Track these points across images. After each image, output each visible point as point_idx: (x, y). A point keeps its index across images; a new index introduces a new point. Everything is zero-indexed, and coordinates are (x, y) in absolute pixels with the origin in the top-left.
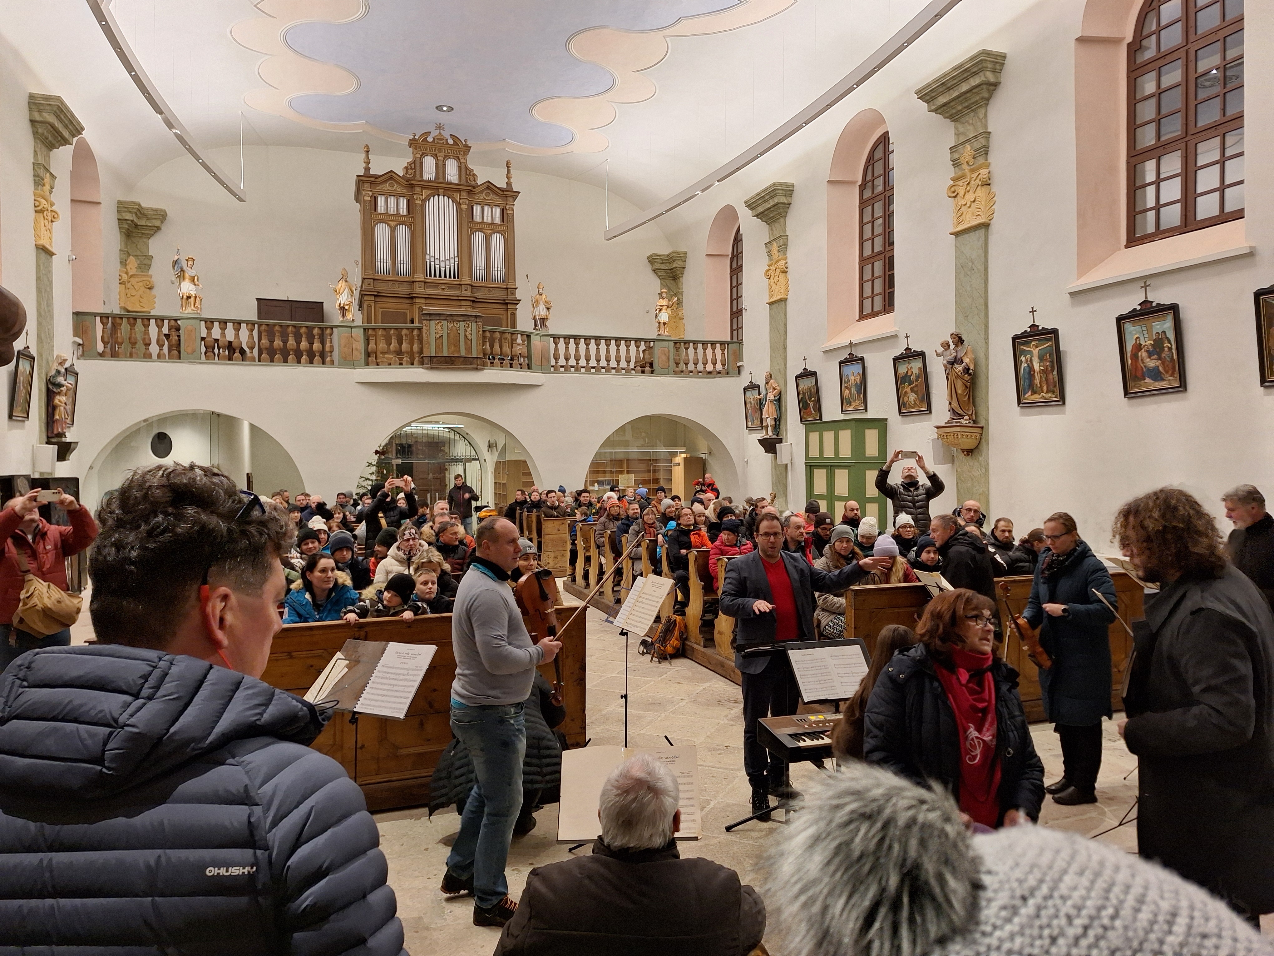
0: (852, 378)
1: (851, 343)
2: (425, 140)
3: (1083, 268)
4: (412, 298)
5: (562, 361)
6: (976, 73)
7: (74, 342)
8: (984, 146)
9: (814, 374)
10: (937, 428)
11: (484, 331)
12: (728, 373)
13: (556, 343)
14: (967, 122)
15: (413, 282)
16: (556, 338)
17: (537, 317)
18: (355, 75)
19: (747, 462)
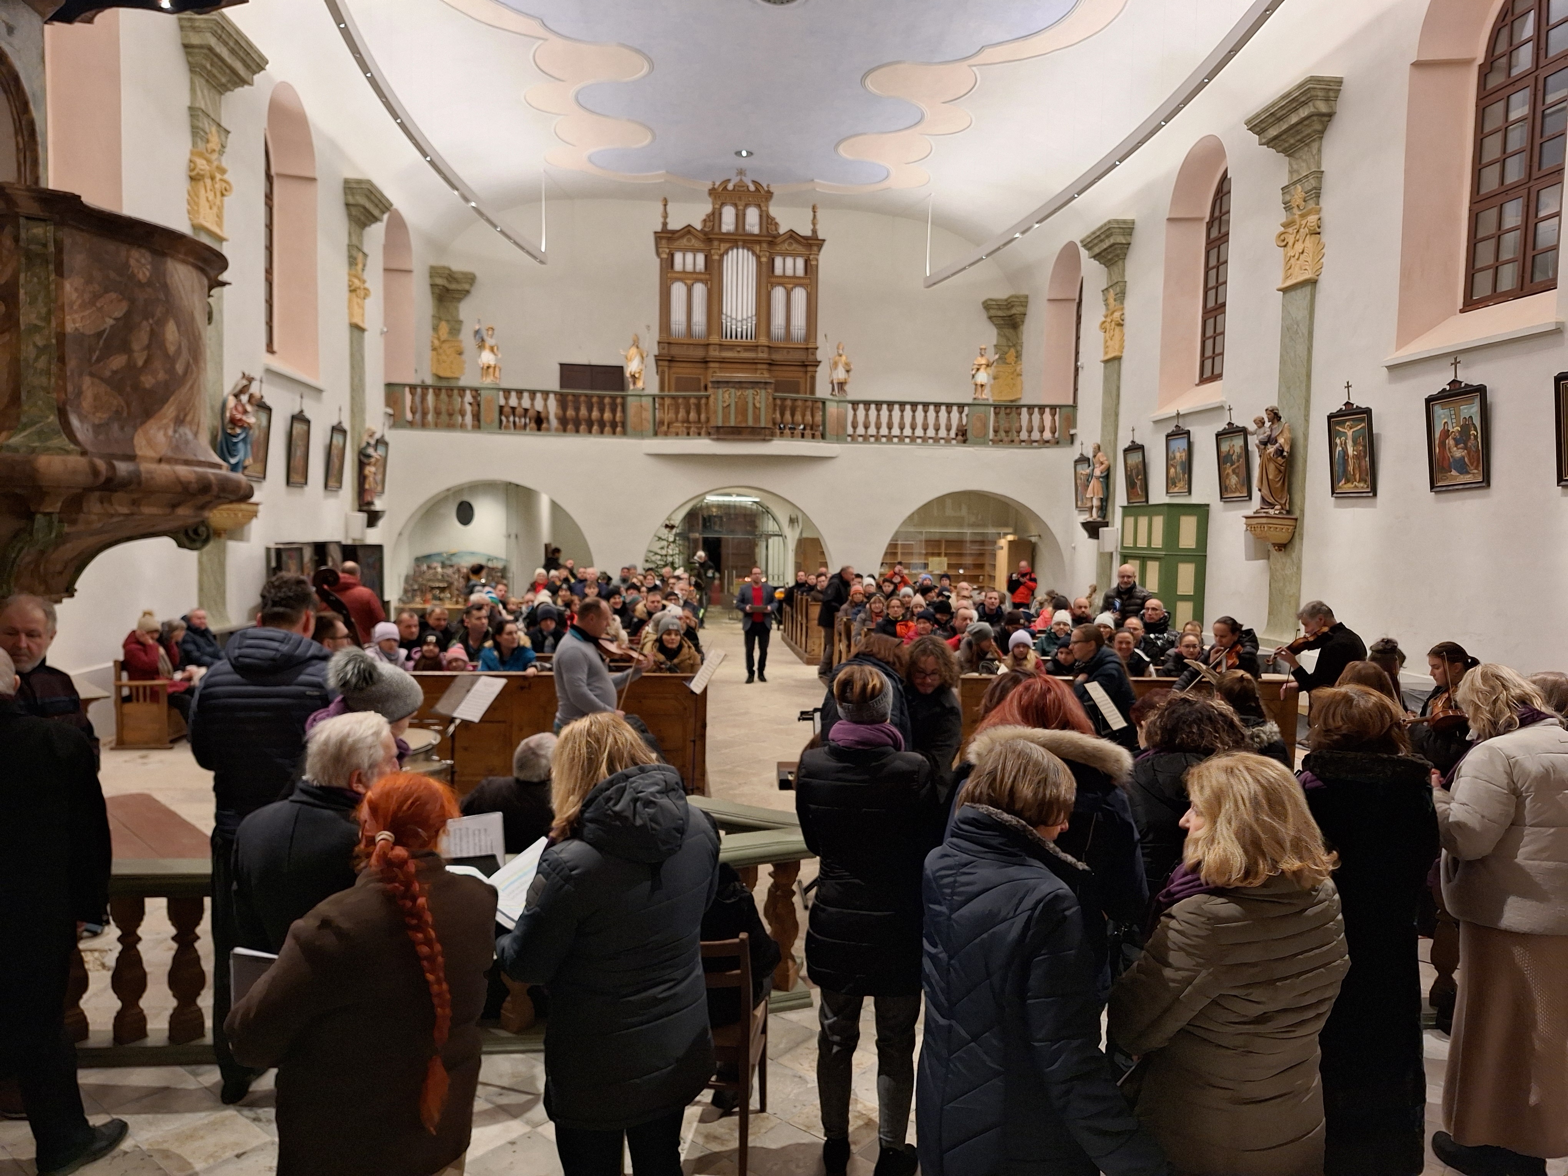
0: (1178, 455)
1: (1178, 414)
2: (725, 188)
3: (1404, 336)
4: (706, 362)
5: (861, 430)
6: (1304, 103)
7: (386, 413)
8: (1315, 188)
9: (1142, 448)
10: (1247, 518)
11: (774, 399)
12: (1058, 443)
13: (855, 410)
14: (1301, 157)
15: (708, 345)
16: (855, 404)
17: (835, 382)
18: (651, 130)
19: (1074, 548)
